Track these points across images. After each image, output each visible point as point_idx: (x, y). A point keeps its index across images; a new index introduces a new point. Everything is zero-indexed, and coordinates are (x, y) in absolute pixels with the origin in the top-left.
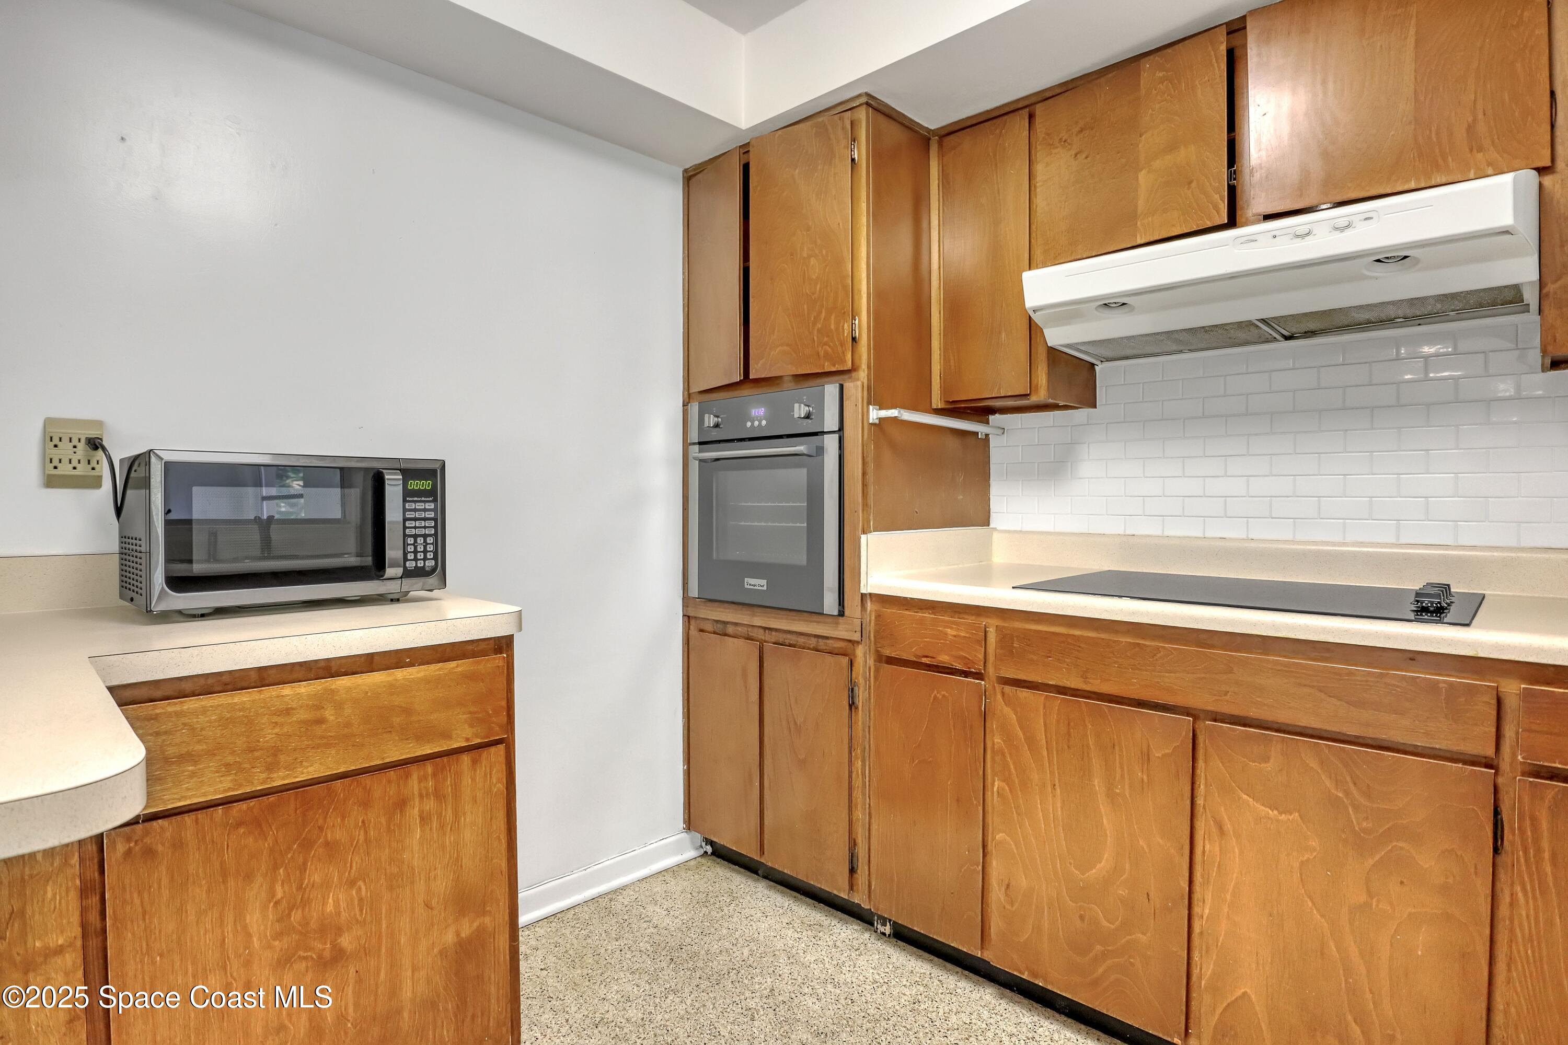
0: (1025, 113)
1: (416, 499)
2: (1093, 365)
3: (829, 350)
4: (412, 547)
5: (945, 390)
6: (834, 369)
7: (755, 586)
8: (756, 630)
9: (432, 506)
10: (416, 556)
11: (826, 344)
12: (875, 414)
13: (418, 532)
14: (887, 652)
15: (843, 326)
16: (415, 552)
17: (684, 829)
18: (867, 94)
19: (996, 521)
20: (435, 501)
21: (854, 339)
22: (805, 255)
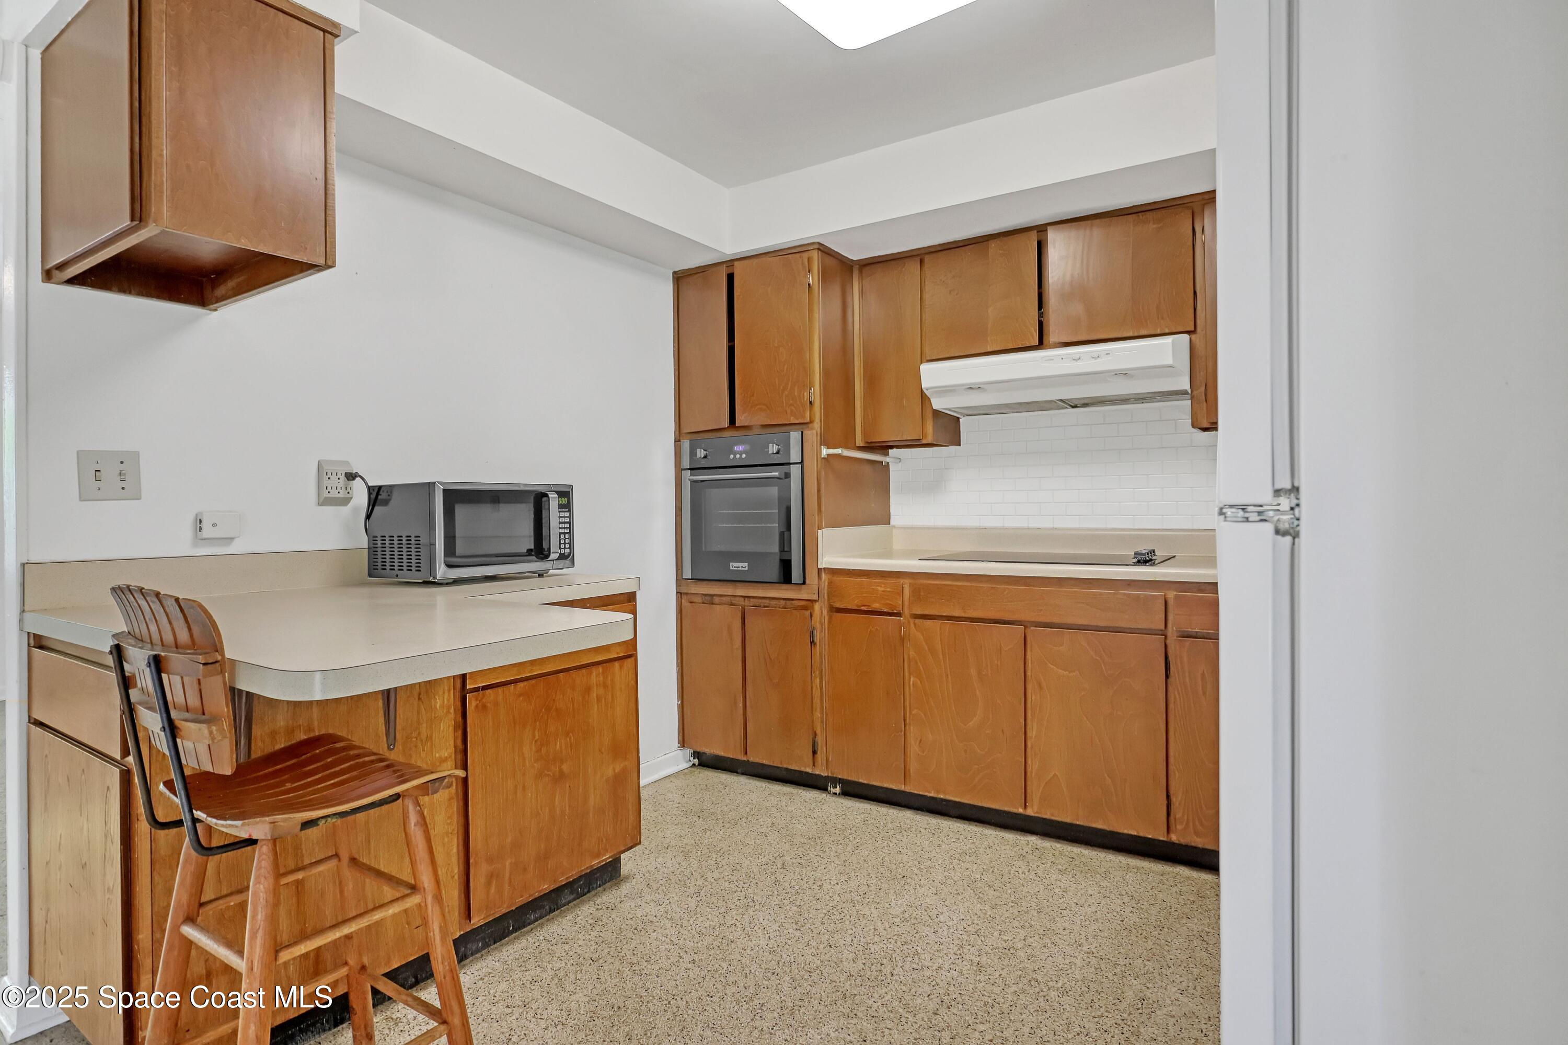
0: (918, 259)
1: (562, 510)
2: (958, 418)
3: (794, 409)
5: (865, 433)
6: (797, 422)
7: (738, 567)
8: (738, 599)
9: (567, 514)
11: (791, 405)
12: (825, 452)
13: (562, 531)
14: (838, 605)
15: (804, 394)
17: (678, 747)
18: (819, 243)
19: (893, 521)
20: (569, 511)
21: (811, 402)
22: (776, 345)
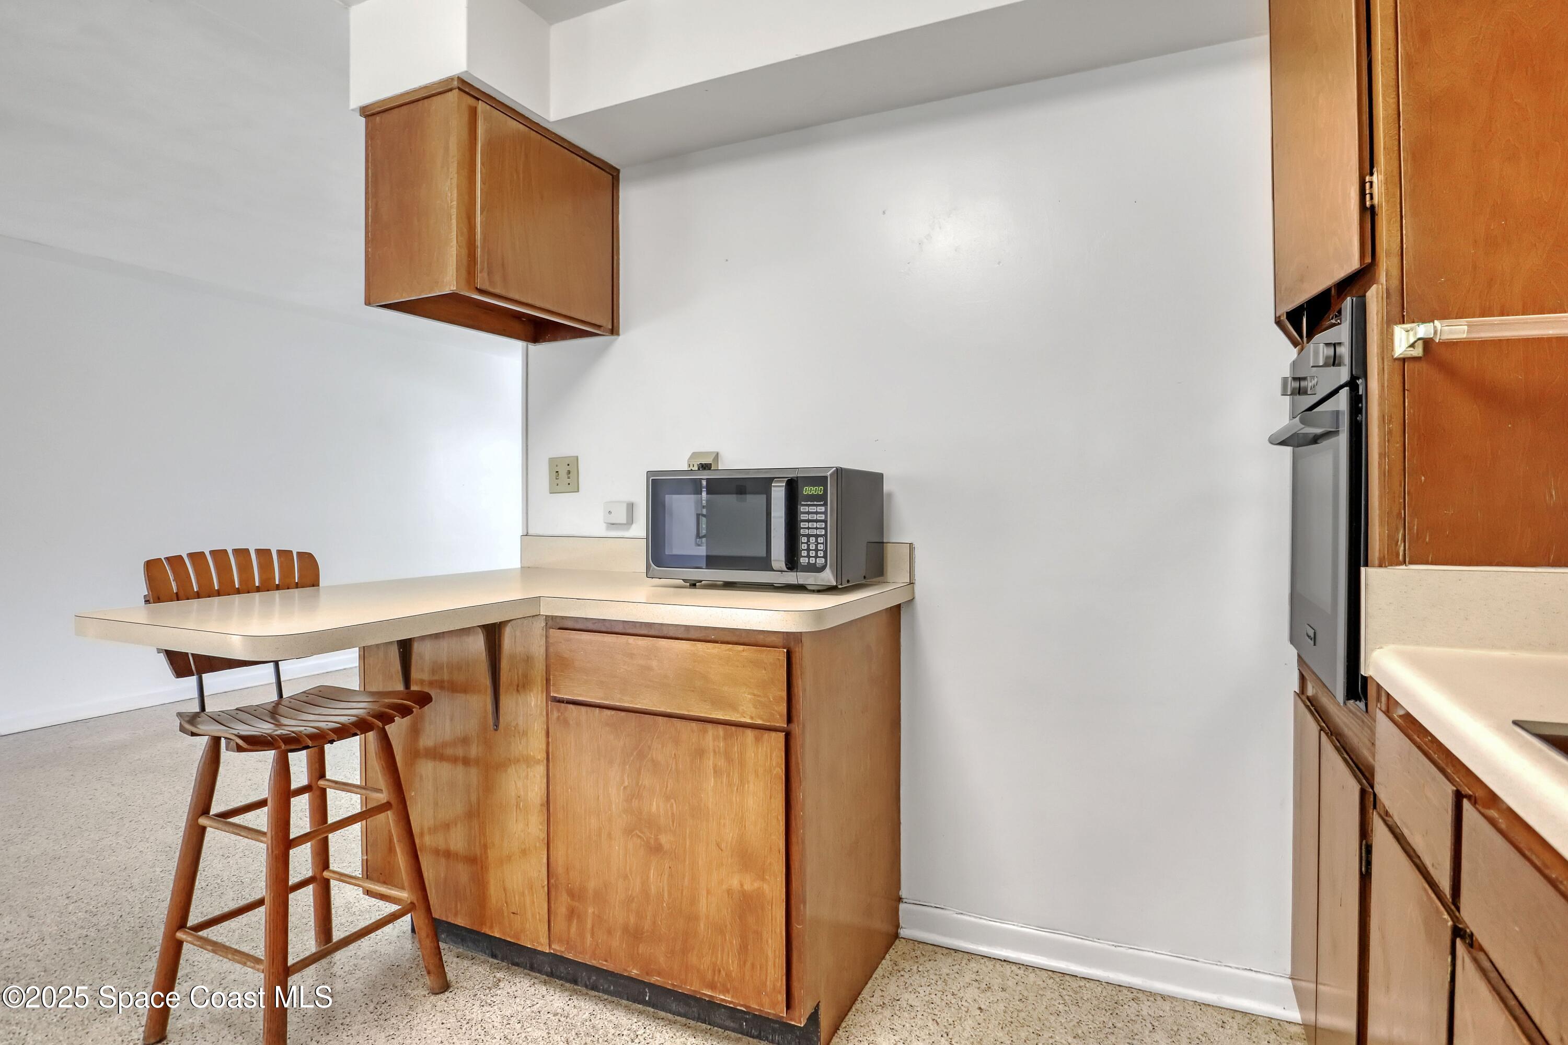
1: (809, 503)
3: (1338, 241)
4: (806, 545)
6: (1343, 274)
7: (1309, 637)
9: (823, 509)
10: (808, 553)
11: (1335, 233)
13: (811, 532)
15: (1350, 194)
16: (808, 550)
20: (825, 504)
21: (1369, 210)
